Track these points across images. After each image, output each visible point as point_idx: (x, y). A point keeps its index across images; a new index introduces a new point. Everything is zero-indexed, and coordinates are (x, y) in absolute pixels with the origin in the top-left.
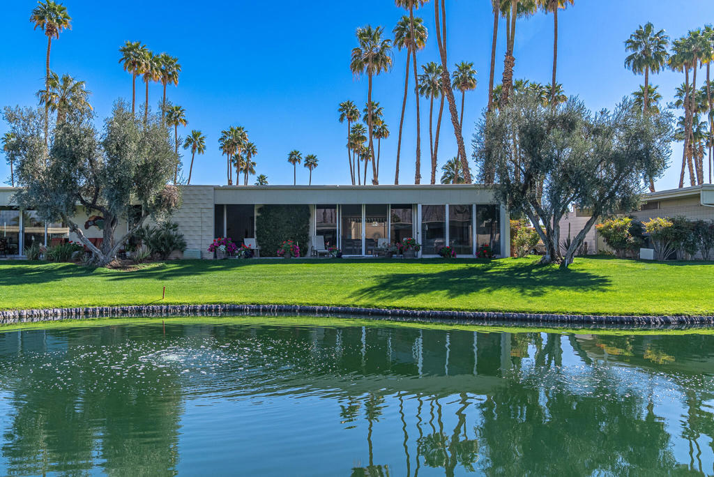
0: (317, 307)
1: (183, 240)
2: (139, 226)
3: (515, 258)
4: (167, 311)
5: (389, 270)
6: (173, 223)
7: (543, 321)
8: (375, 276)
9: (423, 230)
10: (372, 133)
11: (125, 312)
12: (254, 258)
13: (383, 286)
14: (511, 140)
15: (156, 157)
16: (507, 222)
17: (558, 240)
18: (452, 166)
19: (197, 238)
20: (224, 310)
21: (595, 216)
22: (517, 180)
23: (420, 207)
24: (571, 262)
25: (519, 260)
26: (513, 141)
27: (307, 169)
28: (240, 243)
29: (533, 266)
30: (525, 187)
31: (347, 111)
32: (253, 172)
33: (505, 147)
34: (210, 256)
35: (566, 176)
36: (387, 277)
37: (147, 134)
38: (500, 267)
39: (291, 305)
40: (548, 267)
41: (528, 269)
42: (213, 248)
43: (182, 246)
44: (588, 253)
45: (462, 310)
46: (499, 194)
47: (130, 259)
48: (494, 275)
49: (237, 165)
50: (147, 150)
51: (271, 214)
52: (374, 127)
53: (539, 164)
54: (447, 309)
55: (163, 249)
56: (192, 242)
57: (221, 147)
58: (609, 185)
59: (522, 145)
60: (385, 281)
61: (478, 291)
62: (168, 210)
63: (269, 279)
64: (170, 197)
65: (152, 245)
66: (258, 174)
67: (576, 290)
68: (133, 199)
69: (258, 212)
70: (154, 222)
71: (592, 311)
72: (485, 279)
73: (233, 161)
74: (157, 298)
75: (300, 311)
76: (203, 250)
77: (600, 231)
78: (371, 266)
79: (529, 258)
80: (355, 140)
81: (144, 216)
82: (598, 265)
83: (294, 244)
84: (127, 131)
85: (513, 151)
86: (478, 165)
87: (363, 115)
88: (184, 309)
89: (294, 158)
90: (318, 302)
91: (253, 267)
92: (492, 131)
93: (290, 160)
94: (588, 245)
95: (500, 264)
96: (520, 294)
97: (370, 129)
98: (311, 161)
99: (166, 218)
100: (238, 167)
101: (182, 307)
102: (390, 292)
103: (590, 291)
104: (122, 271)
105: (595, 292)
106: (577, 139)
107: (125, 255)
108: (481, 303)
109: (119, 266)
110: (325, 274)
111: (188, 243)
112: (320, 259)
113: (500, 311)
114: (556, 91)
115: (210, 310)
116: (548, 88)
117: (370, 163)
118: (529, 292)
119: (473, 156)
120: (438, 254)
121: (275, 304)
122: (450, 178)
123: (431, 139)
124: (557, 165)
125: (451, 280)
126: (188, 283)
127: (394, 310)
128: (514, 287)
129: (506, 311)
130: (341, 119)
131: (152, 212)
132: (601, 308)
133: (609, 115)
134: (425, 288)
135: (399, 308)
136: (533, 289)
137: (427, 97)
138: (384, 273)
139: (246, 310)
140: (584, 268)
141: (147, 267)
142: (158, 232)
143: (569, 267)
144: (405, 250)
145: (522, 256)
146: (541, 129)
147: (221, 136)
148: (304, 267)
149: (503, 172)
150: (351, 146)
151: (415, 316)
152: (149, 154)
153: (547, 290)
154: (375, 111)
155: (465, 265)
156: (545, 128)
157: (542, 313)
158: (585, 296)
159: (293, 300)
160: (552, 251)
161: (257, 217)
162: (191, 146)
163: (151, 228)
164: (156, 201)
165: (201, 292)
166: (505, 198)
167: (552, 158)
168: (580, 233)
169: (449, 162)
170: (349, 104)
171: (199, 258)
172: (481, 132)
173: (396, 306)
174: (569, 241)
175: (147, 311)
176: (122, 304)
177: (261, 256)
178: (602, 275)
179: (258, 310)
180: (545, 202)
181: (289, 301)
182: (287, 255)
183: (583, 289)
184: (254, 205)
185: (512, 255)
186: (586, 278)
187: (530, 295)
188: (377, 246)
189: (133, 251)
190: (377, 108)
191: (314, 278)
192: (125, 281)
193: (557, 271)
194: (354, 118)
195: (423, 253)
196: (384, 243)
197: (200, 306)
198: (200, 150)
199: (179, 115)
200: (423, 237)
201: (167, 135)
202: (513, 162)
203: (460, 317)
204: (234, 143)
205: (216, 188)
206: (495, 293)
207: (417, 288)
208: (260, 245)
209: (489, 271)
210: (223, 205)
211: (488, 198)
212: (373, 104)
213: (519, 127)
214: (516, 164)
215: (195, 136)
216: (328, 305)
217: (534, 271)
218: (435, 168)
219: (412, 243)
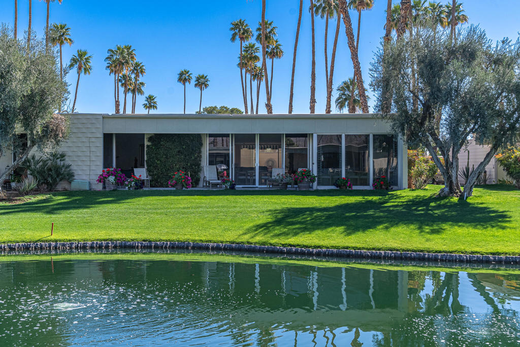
0: (211, 244)
1: (70, 170)
2: (24, 158)
3: (413, 190)
4: (56, 248)
5: (284, 203)
6: (61, 153)
7: (442, 260)
8: (270, 211)
9: (319, 161)
10: (266, 53)
11: (12, 249)
12: (145, 189)
13: (278, 222)
14: (410, 70)
15: (43, 86)
16: (405, 152)
17: (457, 172)
18: (348, 87)
19: (85, 168)
20: (115, 247)
21: (495, 148)
22: (415, 111)
23: (315, 136)
24: (470, 194)
25: (417, 191)
26: (411, 71)
27: (198, 89)
28: (130, 173)
29: (431, 199)
30: (424, 119)
31: (240, 30)
32: (141, 92)
33: (403, 77)
34: (99, 187)
35: (465, 107)
36: (282, 211)
37: (32, 62)
38: (398, 200)
39: (184, 242)
40: (447, 201)
41: (425, 202)
42: (102, 179)
43: (70, 177)
44: (487, 183)
45: (360, 249)
46: (397, 125)
47: (15, 190)
48: (391, 209)
49: (124, 85)
50: (33, 79)
51: (162, 143)
52: (268, 47)
53: (437, 96)
54: (344, 248)
55: (50, 179)
56: (80, 173)
57: (108, 67)
58: (509, 117)
59: (421, 75)
60: (280, 216)
61: (375, 227)
62: (55, 140)
63: (161, 213)
64: (57, 127)
65: (38, 176)
66: (147, 95)
67: (475, 227)
68: (18, 128)
69: (149, 141)
70: (40, 153)
71: (492, 251)
72: (382, 214)
73: (120, 81)
74: (46, 235)
75: (193, 248)
76: (91, 181)
77: (500, 161)
78: (265, 198)
79: (427, 190)
80: (246, 60)
81: (30, 146)
82: (498, 198)
83: (185, 175)
84: (12, 58)
85: (412, 81)
86: (376, 95)
87: (256, 34)
88: (74, 246)
89: (183, 78)
90: (212, 239)
91: (143, 200)
92: (391, 60)
93: (180, 80)
94: (488, 173)
95: (398, 197)
96: (419, 231)
97: (264, 48)
98: (202, 80)
99: (53, 148)
100: (125, 87)
101: (72, 244)
102: (285, 228)
103: (489, 229)
104: (7, 204)
105: (494, 229)
106: (477, 70)
107: (10, 186)
108: (379, 242)
109: (4, 198)
110: (218, 207)
111: (76, 173)
112: (212, 190)
113: (397, 250)
114: (456, 11)
115: (100, 247)
116: (448, 7)
117: (263, 83)
118: (427, 229)
119: (370, 85)
120: (334, 185)
121: (167, 241)
122: (346, 99)
123: (326, 63)
124: (457, 96)
125: (347, 214)
126: (78, 217)
127: (289, 247)
128: (412, 223)
129: (403, 250)
130: (233, 39)
131: (38, 142)
132: (500, 248)
133: (510, 44)
134: (321, 224)
135: (294, 246)
136: (432, 226)
137: (322, 17)
138: (279, 207)
139: (138, 246)
140: (484, 202)
141: (34, 199)
142: (45, 162)
143: (468, 201)
144: (301, 182)
145: (420, 188)
146: (441, 58)
147: (107, 55)
148: (197, 199)
149: (401, 102)
150: (242, 65)
151: (310, 254)
152: (35, 83)
153: (446, 227)
154: (268, 30)
155: (361, 197)
156: (444, 58)
157: (440, 252)
158: (484, 235)
159: (186, 237)
160: (451, 182)
161: (148, 146)
162: (76, 66)
163: (37, 158)
164: (43, 131)
165: (90, 228)
166: (403, 129)
167: (451, 89)
168: (480, 165)
169: (345, 83)
170: (241, 23)
171: (87, 188)
172: (379, 62)
173: (292, 243)
174: (468, 169)
175: (35, 248)
176: (9, 241)
177: (151, 186)
178: (501, 210)
179: (150, 247)
180: (444, 133)
181: (182, 238)
182: (179, 187)
183: (483, 226)
184: (144, 134)
185: (409, 187)
186: (484, 213)
187: (428, 233)
188: (271, 176)
189: (19, 182)
190: (271, 28)
191: (206, 212)
192: (11, 216)
193: (455, 205)
194: (247, 37)
195: (319, 184)
196: (278, 175)
197: (90, 242)
198: (86, 70)
199: (63, 34)
200: (318, 168)
201: (54, 63)
202: (412, 92)
203: (357, 256)
204: (121, 62)
205: (105, 117)
206: (393, 229)
207: (312, 224)
208: (150, 175)
209: (386, 205)
210: (111, 135)
211: (386, 128)
212: (266, 23)
213: (418, 56)
214: (414, 94)
215: (81, 56)
216: (222, 242)
217: (433, 204)
218: (331, 92)
219: (307, 174)
